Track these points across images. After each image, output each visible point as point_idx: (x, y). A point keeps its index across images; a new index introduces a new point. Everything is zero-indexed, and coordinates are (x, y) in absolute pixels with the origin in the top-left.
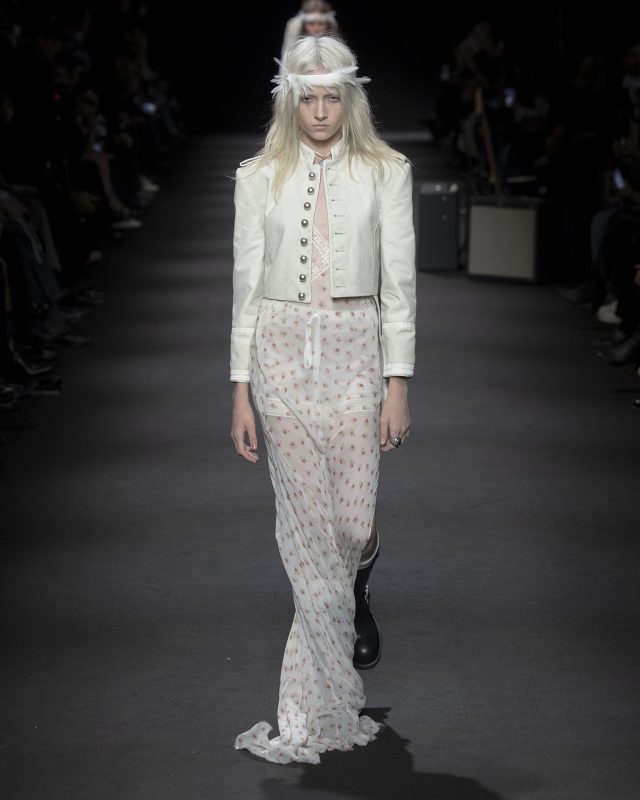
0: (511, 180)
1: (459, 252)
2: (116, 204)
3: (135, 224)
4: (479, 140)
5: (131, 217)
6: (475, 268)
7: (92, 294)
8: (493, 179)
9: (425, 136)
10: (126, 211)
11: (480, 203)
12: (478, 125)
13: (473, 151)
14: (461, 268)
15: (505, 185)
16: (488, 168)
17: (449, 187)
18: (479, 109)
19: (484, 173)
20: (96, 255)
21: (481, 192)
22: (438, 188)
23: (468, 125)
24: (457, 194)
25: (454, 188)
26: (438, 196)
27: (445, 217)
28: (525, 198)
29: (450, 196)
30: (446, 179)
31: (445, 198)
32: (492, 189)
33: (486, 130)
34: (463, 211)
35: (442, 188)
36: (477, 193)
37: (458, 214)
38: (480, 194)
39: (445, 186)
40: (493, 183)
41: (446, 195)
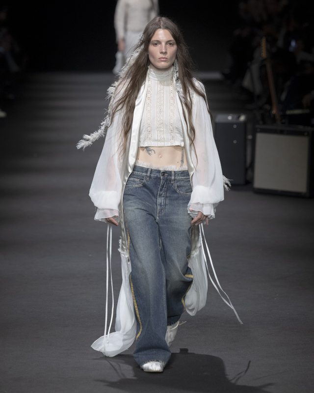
0: (289, 112)
1: (246, 170)
4: (263, 78)
6: (258, 184)
8: (274, 112)
9: (216, 76)
11: (264, 131)
12: (262, 67)
13: (258, 89)
14: (248, 183)
15: (284, 116)
16: (269, 102)
17: (239, 117)
18: (264, 54)
19: (267, 107)
22: (230, 118)
23: (255, 68)
24: (245, 123)
25: (242, 118)
26: (229, 125)
27: (235, 142)
28: (301, 128)
29: (239, 124)
30: (237, 110)
31: (235, 126)
32: (274, 120)
33: (269, 71)
34: (250, 137)
35: (233, 118)
36: (261, 122)
37: (246, 139)
38: (264, 123)
39: (236, 116)
40: (274, 115)
41: (237, 124)
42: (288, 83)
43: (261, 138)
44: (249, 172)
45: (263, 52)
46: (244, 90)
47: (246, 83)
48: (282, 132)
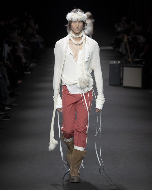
0: (135, 60)
1: (120, 80)
4: (126, 49)
6: (125, 84)
7: (18, 92)
8: (130, 60)
9: (111, 48)
11: (126, 66)
12: (126, 45)
13: (124, 52)
14: (121, 84)
15: (133, 61)
17: (118, 62)
19: (127, 58)
20: (20, 82)
21: (127, 63)
22: (115, 62)
23: (123, 45)
24: (120, 64)
25: (119, 62)
26: (114, 65)
27: (116, 70)
28: (139, 65)
29: (118, 64)
30: (117, 60)
31: (116, 65)
32: (130, 63)
33: (128, 46)
34: (122, 69)
36: (125, 63)
37: (120, 69)
41: (117, 64)
42: (135, 50)
43: (125, 69)
44: (122, 81)
45: (126, 40)
46: (119, 53)
47: (120, 50)
48: (132, 67)
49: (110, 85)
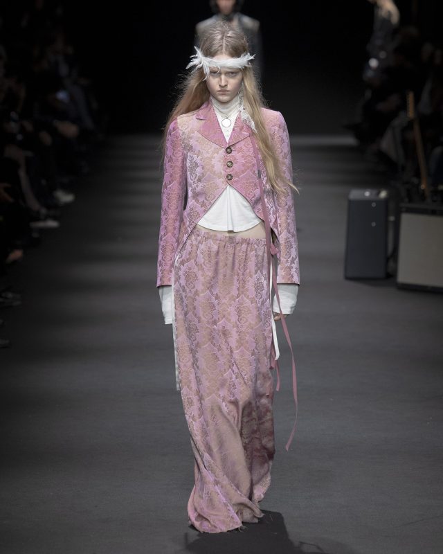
1: (387, 260)
2: (34, 204)
3: (52, 224)
5: (47, 218)
6: (403, 277)
7: (10, 295)
8: (423, 186)
9: (349, 140)
10: (44, 211)
11: (410, 211)
14: (389, 277)
15: (436, 192)
16: (417, 174)
17: (378, 193)
18: (411, 114)
19: (415, 180)
20: (17, 254)
21: (411, 200)
22: (367, 194)
24: (386, 201)
25: (383, 194)
26: (367, 203)
27: (374, 224)
29: (379, 202)
30: (376, 184)
31: (374, 205)
32: (423, 197)
34: (392, 218)
35: (371, 194)
36: (407, 200)
37: (387, 221)
38: (410, 201)
39: (375, 192)
40: (423, 190)
41: (376, 201)
43: (406, 218)
44: (391, 264)
46: (382, 156)
48: (433, 213)
49: (348, 278)
